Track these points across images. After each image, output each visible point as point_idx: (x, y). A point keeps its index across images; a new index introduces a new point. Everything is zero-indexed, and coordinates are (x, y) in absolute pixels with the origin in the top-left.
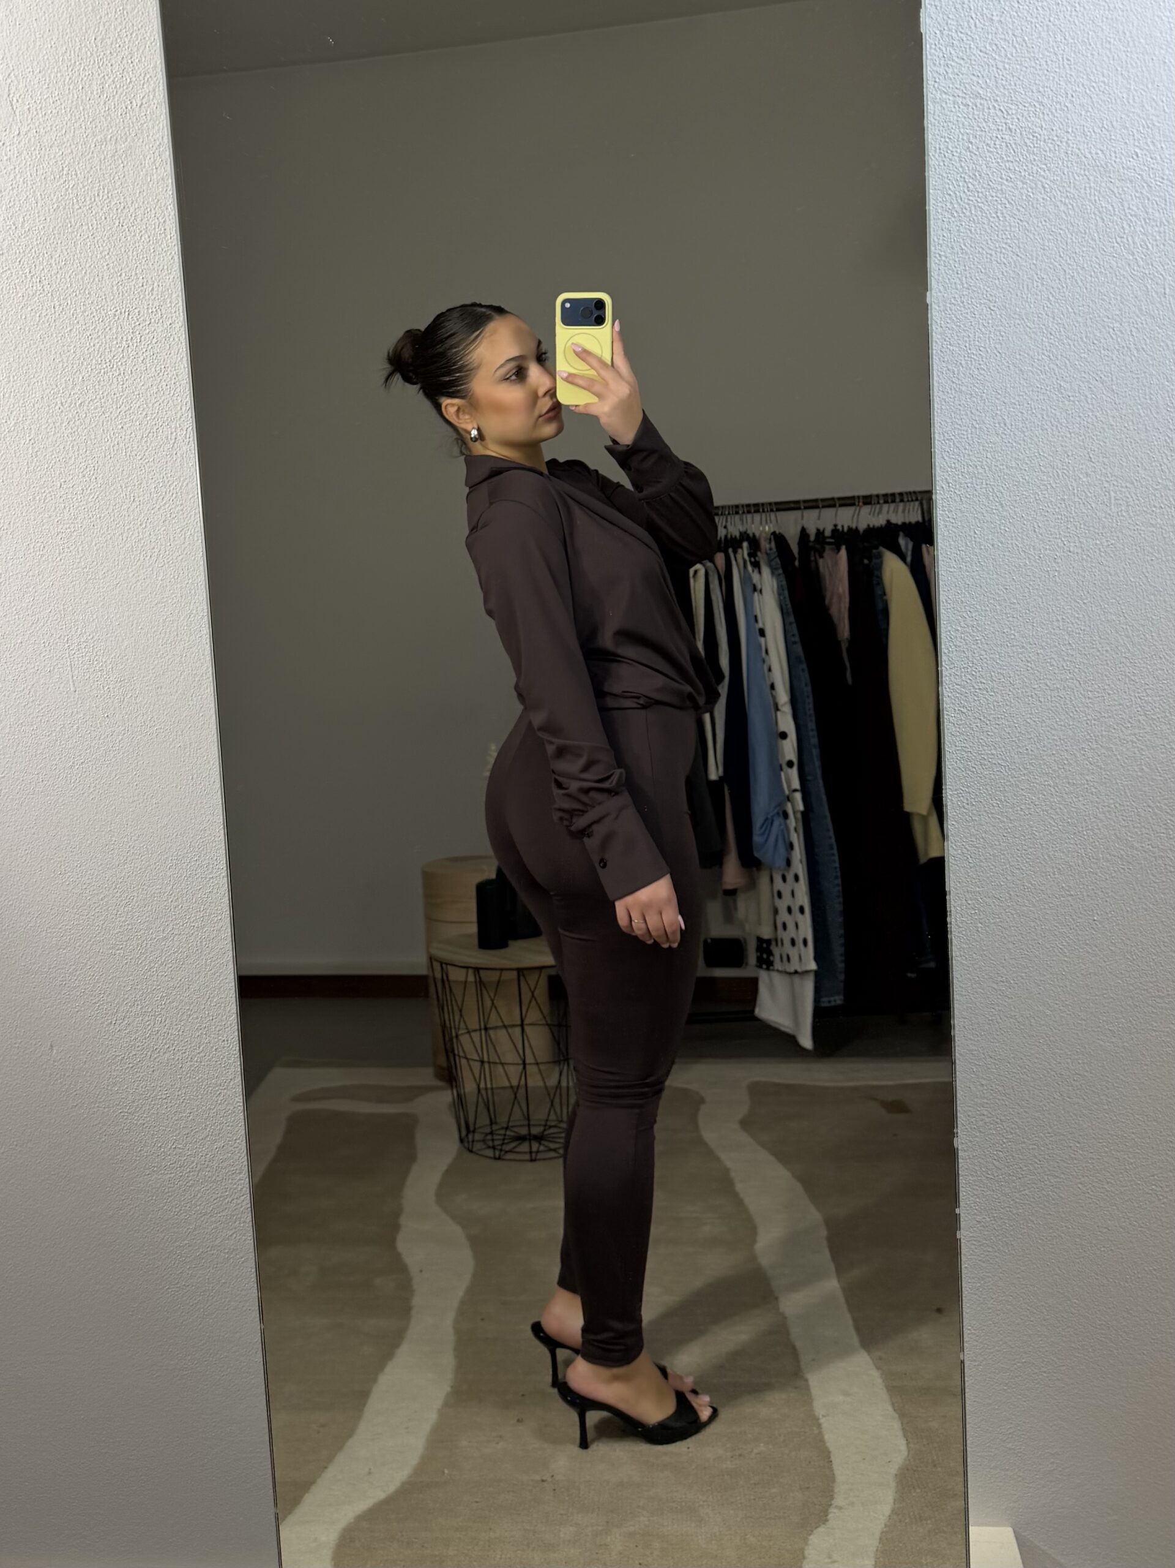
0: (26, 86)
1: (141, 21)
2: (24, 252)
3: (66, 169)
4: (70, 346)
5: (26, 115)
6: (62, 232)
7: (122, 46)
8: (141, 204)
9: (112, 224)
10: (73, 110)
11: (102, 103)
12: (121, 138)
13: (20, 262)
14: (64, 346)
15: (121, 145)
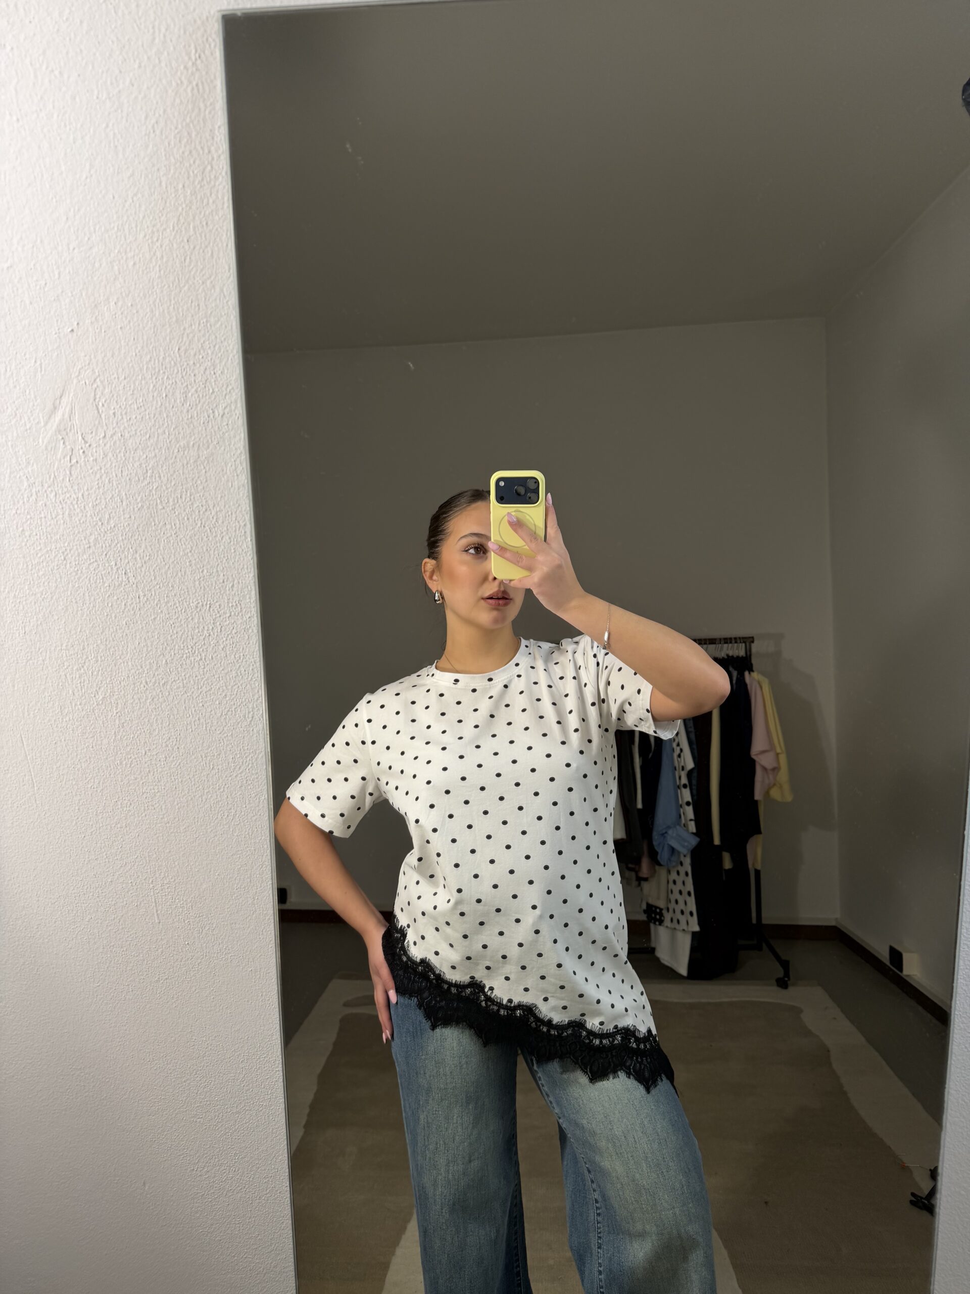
0: (111, 392)
1: (224, 334)
2: (110, 546)
3: (150, 472)
4: (153, 632)
5: (111, 420)
6: (146, 532)
7: (205, 357)
8: (222, 507)
9: (194, 524)
10: (157, 416)
11: (185, 411)
12: (203, 445)
13: (106, 555)
14: (148, 632)
15: (203, 452)
